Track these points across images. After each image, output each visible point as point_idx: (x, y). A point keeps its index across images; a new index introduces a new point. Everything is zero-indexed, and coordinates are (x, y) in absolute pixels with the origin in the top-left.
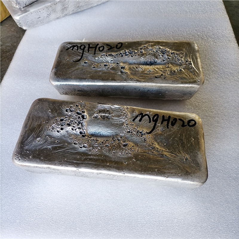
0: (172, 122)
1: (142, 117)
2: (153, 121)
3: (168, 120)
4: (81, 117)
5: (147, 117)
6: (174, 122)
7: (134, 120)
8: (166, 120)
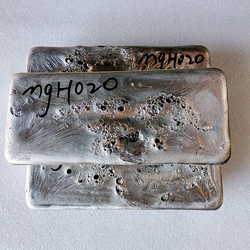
0: (179, 60)
1: (148, 58)
2: (160, 61)
3: (175, 59)
4: (83, 67)
5: (152, 57)
6: (181, 59)
7: (139, 63)
8: (172, 59)
